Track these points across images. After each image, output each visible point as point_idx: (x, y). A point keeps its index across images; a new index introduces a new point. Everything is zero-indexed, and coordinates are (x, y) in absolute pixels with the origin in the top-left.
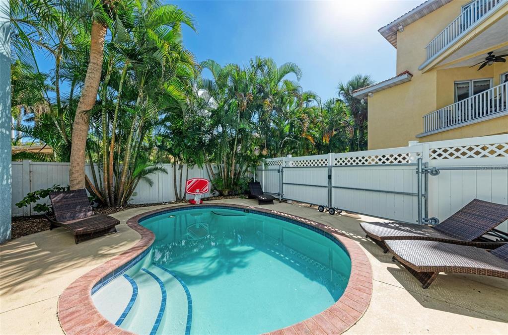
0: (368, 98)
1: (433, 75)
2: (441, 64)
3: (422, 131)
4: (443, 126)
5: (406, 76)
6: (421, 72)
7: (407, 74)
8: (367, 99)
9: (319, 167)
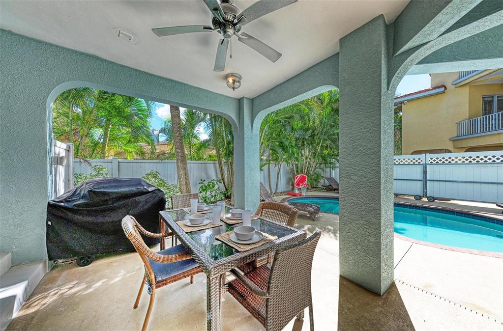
0: (403, 105)
1: (466, 90)
2: (480, 80)
3: (456, 135)
4: (479, 132)
5: (443, 89)
6: (454, 86)
7: (443, 88)
8: (401, 106)
9: (416, 165)
